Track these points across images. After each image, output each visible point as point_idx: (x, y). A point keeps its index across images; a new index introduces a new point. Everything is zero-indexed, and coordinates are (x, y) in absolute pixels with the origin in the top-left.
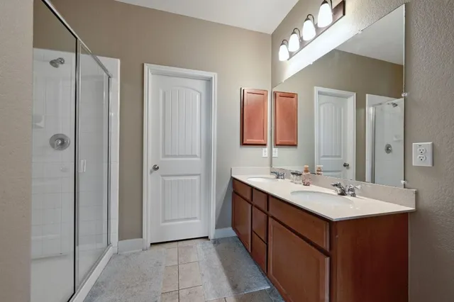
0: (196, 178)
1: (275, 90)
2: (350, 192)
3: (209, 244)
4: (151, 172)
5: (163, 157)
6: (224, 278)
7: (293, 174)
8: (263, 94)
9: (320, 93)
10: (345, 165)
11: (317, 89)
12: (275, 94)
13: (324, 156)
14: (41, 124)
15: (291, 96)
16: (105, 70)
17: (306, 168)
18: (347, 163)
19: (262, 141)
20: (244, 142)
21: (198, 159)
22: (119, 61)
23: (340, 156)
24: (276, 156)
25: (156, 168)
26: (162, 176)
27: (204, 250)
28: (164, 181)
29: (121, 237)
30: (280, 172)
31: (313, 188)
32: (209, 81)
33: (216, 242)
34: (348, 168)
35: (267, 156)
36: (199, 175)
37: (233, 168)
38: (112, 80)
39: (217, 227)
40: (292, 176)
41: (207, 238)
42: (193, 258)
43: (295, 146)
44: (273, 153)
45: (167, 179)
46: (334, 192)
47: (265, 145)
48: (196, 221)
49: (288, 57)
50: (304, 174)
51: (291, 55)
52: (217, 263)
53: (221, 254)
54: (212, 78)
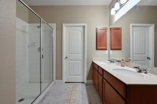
0: (80, 61)
1: (111, 27)
2: (144, 71)
3: (84, 85)
4: (65, 59)
5: (69, 54)
6: (87, 99)
7: (117, 61)
8: (105, 29)
9: (133, 26)
10: (148, 58)
11: (131, 25)
12: (111, 29)
13: (135, 54)
14: (36, 45)
15: (118, 29)
16: (51, 27)
17: (123, 59)
18: (150, 57)
19: (105, 48)
20: (97, 49)
21: (80, 55)
22: (55, 24)
23: (145, 54)
24: (112, 54)
25: (67, 58)
26: (69, 60)
27: (82, 87)
28: (69, 62)
29: (56, 79)
30: (112, 60)
31: (125, 68)
32: (84, 27)
33: (87, 85)
34: (149, 60)
35: (107, 54)
36: (81, 60)
37: (93, 58)
38: (54, 30)
39: (87, 79)
40: (116, 62)
41: (83, 83)
42: (78, 89)
43: (121, 49)
44: (110, 52)
45: (70, 61)
46: (135, 70)
47: (106, 49)
48: (80, 76)
49: (115, 13)
50: (121, 61)
51: (117, 11)
52: (85, 92)
53: (87, 89)
54: (85, 26)
